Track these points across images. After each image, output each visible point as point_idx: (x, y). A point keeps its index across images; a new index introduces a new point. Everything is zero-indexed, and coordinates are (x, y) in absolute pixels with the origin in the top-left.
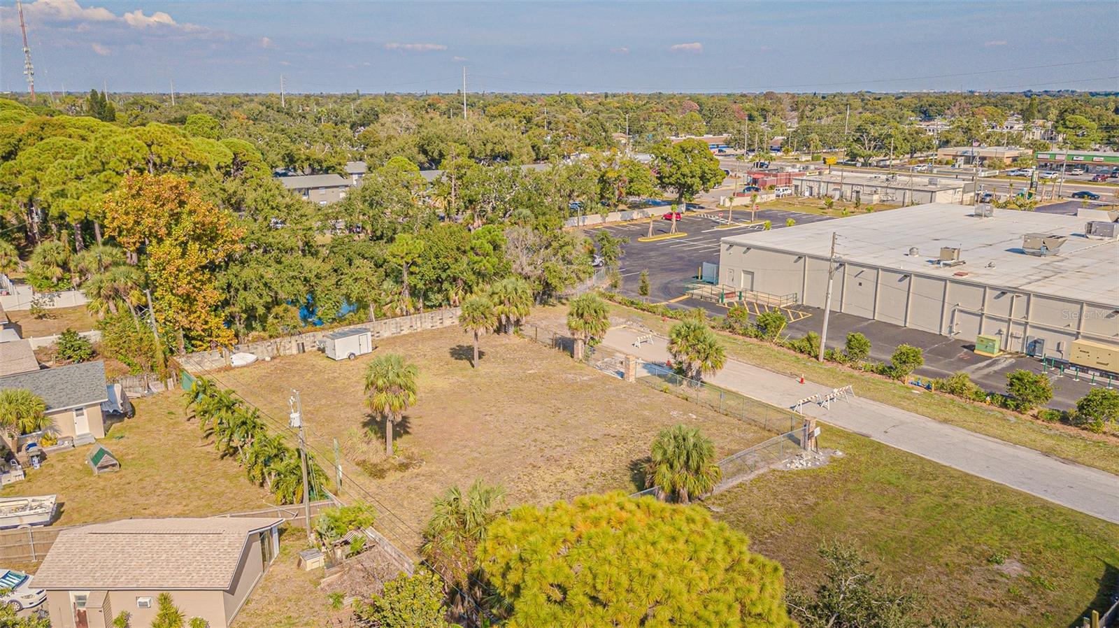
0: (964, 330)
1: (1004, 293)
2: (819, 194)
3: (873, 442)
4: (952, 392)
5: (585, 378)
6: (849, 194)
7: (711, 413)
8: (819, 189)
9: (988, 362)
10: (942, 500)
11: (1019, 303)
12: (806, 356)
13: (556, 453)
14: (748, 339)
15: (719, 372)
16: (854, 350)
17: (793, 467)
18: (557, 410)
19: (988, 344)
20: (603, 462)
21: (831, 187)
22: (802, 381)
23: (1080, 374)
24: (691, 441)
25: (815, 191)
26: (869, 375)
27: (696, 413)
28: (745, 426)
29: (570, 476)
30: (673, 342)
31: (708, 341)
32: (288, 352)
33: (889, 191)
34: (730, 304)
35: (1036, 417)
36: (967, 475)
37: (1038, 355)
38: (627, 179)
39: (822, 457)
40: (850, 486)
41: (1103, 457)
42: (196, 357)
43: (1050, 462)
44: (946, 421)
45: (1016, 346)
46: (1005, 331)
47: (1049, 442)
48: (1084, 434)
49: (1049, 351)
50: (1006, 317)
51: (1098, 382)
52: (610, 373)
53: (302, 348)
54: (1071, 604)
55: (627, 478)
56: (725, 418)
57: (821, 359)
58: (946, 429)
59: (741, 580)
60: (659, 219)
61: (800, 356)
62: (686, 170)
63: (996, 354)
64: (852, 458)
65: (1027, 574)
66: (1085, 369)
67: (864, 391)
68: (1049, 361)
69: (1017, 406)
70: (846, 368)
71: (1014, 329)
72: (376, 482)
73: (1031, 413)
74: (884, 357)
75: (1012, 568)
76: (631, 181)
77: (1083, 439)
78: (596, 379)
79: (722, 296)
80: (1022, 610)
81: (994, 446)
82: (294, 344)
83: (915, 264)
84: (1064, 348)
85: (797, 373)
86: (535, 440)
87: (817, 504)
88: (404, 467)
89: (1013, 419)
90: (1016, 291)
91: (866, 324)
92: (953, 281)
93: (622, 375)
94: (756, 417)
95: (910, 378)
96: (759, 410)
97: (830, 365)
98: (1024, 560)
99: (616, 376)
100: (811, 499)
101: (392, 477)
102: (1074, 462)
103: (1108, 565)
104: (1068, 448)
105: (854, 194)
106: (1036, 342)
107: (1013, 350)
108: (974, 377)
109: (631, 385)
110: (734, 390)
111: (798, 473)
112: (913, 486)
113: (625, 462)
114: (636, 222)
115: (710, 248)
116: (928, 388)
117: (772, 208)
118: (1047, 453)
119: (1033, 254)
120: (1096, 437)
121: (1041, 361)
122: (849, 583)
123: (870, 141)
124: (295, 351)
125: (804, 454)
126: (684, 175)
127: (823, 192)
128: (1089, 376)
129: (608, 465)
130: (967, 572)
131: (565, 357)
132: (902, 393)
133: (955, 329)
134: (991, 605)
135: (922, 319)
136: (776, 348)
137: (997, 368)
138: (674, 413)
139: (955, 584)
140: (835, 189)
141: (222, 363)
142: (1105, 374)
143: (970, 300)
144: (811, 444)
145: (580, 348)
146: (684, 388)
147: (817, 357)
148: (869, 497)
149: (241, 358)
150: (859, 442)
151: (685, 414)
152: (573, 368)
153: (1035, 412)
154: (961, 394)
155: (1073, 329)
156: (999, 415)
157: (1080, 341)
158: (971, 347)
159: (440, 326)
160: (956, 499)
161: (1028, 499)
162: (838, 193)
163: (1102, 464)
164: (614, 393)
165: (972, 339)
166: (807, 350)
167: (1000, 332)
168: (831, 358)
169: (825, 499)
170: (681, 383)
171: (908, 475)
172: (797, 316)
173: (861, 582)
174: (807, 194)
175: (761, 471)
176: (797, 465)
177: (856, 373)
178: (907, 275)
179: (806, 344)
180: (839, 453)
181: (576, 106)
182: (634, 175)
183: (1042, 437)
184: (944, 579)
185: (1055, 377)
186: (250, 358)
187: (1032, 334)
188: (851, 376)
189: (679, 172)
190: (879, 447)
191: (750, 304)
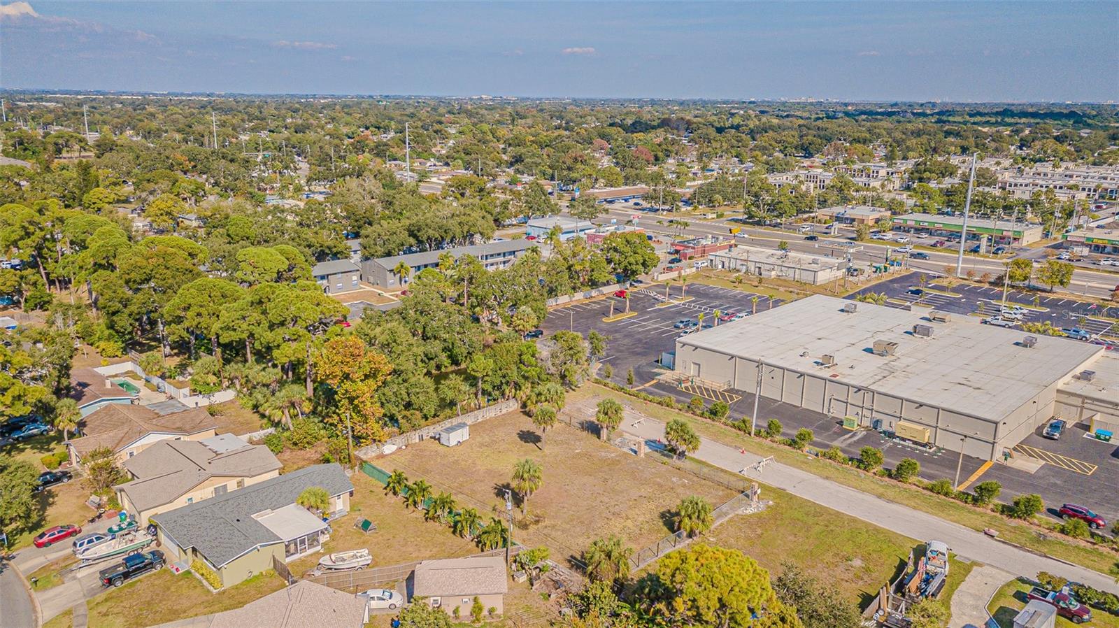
0: (837, 411)
1: (859, 390)
2: (729, 267)
3: (787, 494)
4: (830, 458)
5: (613, 455)
6: (753, 269)
7: (695, 479)
8: (729, 263)
9: (850, 434)
10: (825, 528)
11: (868, 396)
12: (742, 433)
13: (616, 509)
14: (704, 420)
15: (696, 451)
16: (771, 430)
17: (747, 512)
18: (605, 480)
19: (851, 422)
20: (644, 514)
21: (739, 262)
22: (743, 452)
23: (902, 442)
24: (700, 504)
25: (726, 265)
26: (782, 447)
27: (687, 479)
28: (716, 487)
29: (629, 523)
30: (668, 433)
31: (690, 433)
32: (413, 441)
33: (783, 268)
34: (687, 388)
35: (875, 474)
36: (838, 512)
37: (879, 429)
38: (589, 269)
39: (762, 505)
40: (779, 522)
41: (908, 498)
42: (364, 450)
43: (881, 502)
44: (827, 478)
45: (866, 423)
46: (860, 413)
47: (881, 490)
48: (899, 484)
49: (885, 427)
50: (861, 405)
51: (911, 447)
52: (625, 450)
53: (421, 438)
54: (881, 579)
55: (661, 524)
56: (704, 481)
57: (753, 435)
58: (827, 483)
59: (758, 576)
60: (611, 296)
61: (739, 432)
62: (632, 260)
63: (856, 428)
64: (777, 505)
65: (864, 565)
66: (904, 439)
67: (781, 458)
68: (885, 432)
69: (865, 468)
70: (767, 442)
71: (866, 412)
72: (524, 532)
73: (873, 471)
74: (789, 432)
75: (857, 563)
76: (593, 270)
77: (899, 487)
78: (619, 456)
79: (680, 382)
80: (861, 583)
81: (852, 493)
82: (417, 435)
83: (806, 366)
84: (893, 425)
85: (739, 445)
86: (601, 502)
87: (762, 534)
88: (537, 522)
89: (863, 476)
90: (866, 389)
91: (776, 404)
92: (829, 381)
93: (636, 452)
94: (721, 480)
95: (807, 448)
96: (722, 474)
97: (758, 440)
98: (863, 559)
99: (631, 452)
100: (759, 531)
101: (532, 528)
102: (892, 502)
103: (901, 559)
104: (891, 493)
105: (757, 269)
106: (878, 421)
107: (866, 425)
108: (843, 445)
109: (642, 459)
110: (704, 460)
111: (751, 516)
112: (810, 521)
113: (657, 515)
114: (593, 300)
115: (657, 329)
116: (817, 455)
117: (695, 282)
118: (879, 497)
119: (879, 354)
120: (906, 486)
121: (881, 433)
122: (791, 575)
123: (764, 205)
124: (417, 440)
125: (752, 504)
126: (630, 264)
127: (732, 266)
128: (906, 443)
129: (648, 516)
130: (836, 566)
131: (594, 438)
132: (802, 458)
133: (831, 411)
134: (847, 581)
135: (812, 403)
136: (723, 426)
137: (856, 438)
138: (674, 479)
139: (831, 572)
140: (742, 265)
141: (378, 452)
142: (915, 443)
143: (841, 393)
144: (755, 498)
145: (604, 433)
146: (675, 460)
147: (750, 434)
148: (789, 529)
149: (389, 449)
150: (780, 493)
151: (681, 479)
152: (602, 447)
153: (875, 471)
154: (835, 460)
155: (899, 415)
156: (856, 473)
157: (902, 423)
158: (841, 423)
159: (500, 414)
160: (832, 527)
161: (867, 524)
162: (744, 267)
163: (906, 502)
164: (634, 465)
165: (842, 417)
166: (743, 427)
167: (857, 414)
168: (758, 434)
169: (766, 530)
170: (672, 457)
171: (807, 514)
172: (732, 399)
173: (796, 575)
174: (720, 267)
175: (730, 516)
176: (749, 511)
177: (775, 445)
178: (802, 375)
179: (742, 425)
180: (771, 502)
181: (491, 135)
182: (594, 266)
183: (877, 486)
184: (825, 569)
185: (888, 445)
186: (394, 448)
187: (877, 416)
188: (772, 448)
189: (627, 261)
190: (791, 497)
191: (699, 387)
